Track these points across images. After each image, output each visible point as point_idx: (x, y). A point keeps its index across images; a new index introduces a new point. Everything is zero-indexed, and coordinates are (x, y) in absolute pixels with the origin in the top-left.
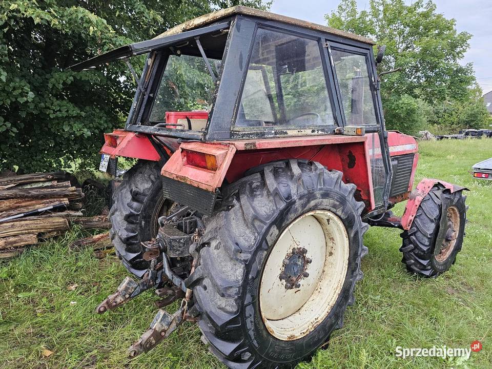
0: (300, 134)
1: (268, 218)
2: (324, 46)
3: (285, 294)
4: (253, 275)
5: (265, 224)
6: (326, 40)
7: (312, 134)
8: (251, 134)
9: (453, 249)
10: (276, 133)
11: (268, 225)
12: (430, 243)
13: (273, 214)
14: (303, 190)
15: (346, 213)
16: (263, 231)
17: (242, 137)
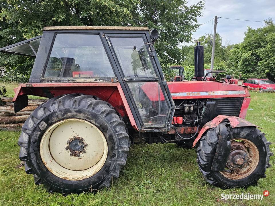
0: (86, 81)
1: (40, 118)
2: (103, 36)
3: (71, 158)
4: (33, 141)
5: (39, 120)
6: (104, 33)
7: (95, 81)
8: (53, 81)
9: (251, 173)
10: (68, 81)
11: (40, 120)
12: (208, 160)
13: (43, 116)
14: (63, 107)
15: (99, 123)
16: (38, 123)
17: (47, 82)
